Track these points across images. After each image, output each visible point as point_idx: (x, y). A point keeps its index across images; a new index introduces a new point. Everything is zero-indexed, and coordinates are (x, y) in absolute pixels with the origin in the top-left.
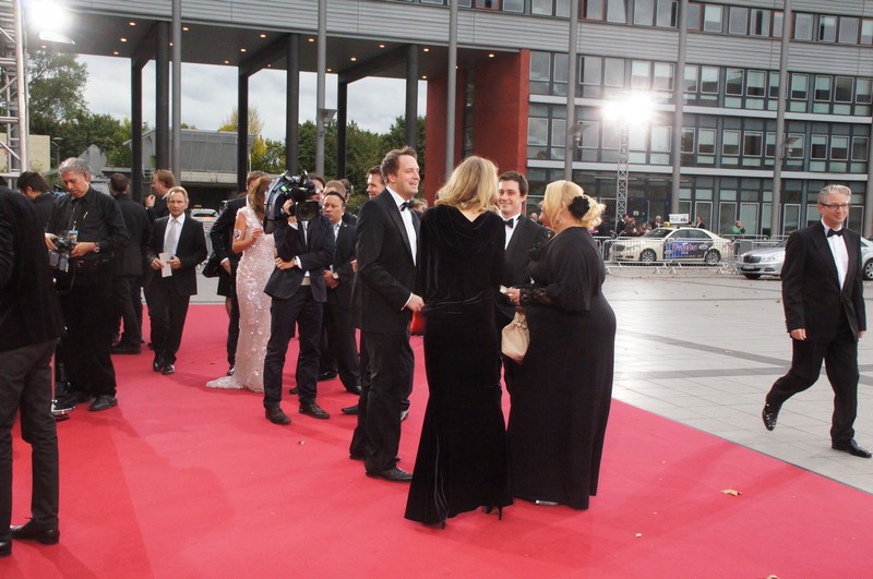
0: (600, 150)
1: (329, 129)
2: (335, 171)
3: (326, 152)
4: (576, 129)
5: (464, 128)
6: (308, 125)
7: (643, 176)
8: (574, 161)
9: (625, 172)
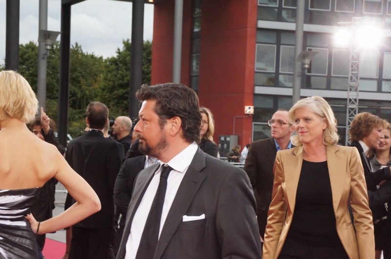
0: (329, 78)
1: (52, 51)
2: (58, 95)
3: (48, 74)
4: (304, 56)
5: (191, 52)
6: (31, 46)
7: (375, 104)
8: (302, 87)
9: (355, 100)
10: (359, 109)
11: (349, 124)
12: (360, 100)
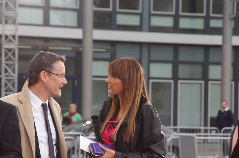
9: (14, 37)
10: (20, 50)
11: (6, 71)
12: (21, 37)
